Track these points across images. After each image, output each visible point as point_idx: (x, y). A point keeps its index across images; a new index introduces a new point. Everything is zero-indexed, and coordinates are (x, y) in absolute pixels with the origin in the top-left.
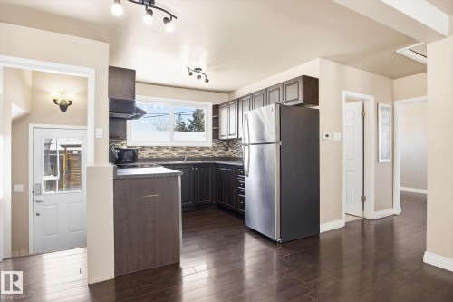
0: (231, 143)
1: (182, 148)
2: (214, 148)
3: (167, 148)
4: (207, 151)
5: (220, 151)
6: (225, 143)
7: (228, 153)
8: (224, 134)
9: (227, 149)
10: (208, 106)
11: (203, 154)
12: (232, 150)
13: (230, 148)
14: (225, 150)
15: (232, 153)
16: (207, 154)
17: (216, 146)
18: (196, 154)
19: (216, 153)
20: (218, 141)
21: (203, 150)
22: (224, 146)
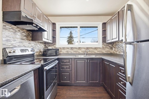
1: (84, 48)
2: (103, 48)
4: (99, 50)
5: (107, 50)
6: (110, 45)
7: (112, 51)
8: (109, 39)
9: (112, 49)
10: (99, 24)
11: (96, 51)
12: (115, 49)
13: (113, 48)
14: (110, 49)
15: (115, 51)
16: (99, 51)
17: (105, 47)
18: (93, 51)
19: (104, 52)
20: (105, 44)
21: (96, 49)
22: (110, 47)
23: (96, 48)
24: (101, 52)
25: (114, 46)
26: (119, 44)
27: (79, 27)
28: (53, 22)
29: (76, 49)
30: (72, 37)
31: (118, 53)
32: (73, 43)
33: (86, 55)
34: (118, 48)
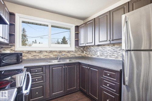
0: (85, 48)
1: (56, 51)
2: (76, 52)
3: (46, 52)
4: (72, 53)
5: (79, 53)
6: (82, 49)
7: (84, 54)
9: (83, 52)
10: (72, 26)
11: (69, 55)
12: (86, 52)
13: (85, 51)
14: (82, 52)
15: (86, 54)
16: (72, 55)
17: (77, 50)
18: (65, 55)
19: (77, 55)
20: (78, 47)
21: (69, 53)
22: (81, 50)
23: (69, 51)
24: (73, 56)
25: (85, 49)
26: (90, 48)
27: (50, 26)
28: (10, 11)
29: (47, 52)
30: (25, 36)
31: (89, 56)
32: (26, 43)
33: (59, 59)
34: (90, 51)
